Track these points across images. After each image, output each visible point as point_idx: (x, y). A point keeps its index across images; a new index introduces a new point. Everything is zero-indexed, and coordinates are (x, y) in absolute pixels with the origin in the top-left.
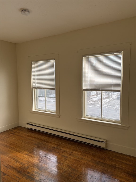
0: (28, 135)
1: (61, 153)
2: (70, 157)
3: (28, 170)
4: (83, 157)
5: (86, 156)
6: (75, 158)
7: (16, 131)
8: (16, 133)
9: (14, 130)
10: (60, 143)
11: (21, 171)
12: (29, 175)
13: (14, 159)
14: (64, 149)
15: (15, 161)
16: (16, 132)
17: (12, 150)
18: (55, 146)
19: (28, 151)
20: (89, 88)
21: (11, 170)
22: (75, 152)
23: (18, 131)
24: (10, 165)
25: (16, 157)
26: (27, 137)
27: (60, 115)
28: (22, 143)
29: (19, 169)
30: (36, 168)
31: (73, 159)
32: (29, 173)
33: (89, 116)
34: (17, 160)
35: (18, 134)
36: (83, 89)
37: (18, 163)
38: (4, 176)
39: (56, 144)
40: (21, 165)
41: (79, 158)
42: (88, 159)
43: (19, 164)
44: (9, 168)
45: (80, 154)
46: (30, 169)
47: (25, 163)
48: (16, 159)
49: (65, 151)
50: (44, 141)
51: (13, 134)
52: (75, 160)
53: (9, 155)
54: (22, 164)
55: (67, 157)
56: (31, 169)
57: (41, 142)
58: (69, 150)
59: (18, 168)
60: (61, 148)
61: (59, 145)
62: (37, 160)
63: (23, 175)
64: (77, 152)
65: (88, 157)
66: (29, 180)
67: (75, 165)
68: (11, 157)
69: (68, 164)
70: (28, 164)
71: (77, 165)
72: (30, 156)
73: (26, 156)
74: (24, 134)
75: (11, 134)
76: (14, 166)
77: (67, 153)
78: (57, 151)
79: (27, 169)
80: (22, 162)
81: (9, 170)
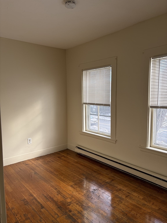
0: (76, 162)
1: (115, 192)
2: (127, 199)
3: (70, 207)
4: (146, 203)
5: (151, 203)
6: (134, 203)
7: (63, 154)
8: (63, 158)
9: (61, 153)
10: (114, 177)
11: (62, 207)
12: (70, 214)
13: (56, 189)
14: (120, 187)
15: (57, 192)
16: (63, 156)
17: (55, 178)
18: (108, 181)
19: (73, 182)
20: (159, 104)
21: (51, 204)
22: (135, 194)
23: (65, 155)
24: (50, 197)
25: (59, 187)
26: (74, 164)
27: (116, 140)
28: (67, 170)
29: (60, 204)
30: (80, 205)
31: (131, 204)
32: (70, 211)
33: (159, 145)
34: (59, 191)
35: (65, 159)
36: (150, 105)
37: (59, 195)
38: (41, 210)
39: (109, 178)
40: (62, 199)
41: (140, 203)
42: (153, 207)
43: (61, 197)
44: (49, 200)
45: (141, 197)
46: (72, 206)
47: (68, 196)
48: (58, 189)
49: (120, 190)
50: (95, 172)
51: (60, 158)
52: (134, 205)
53: (52, 184)
54: (64, 198)
55: (123, 199)
56: (74, 206)
57: (90, 173)
58: (126, 189)
59: (59, 202)
60: (116, 185)
61: (113, 180)
62: (83, 196)
63: (63, 212)
64: (137, 195)
65: (153, 204)
66: (70, 221)
67: (133, 212)
68: (53, 186)
69: (123, 209)
70: (71, 199)
71: (135, 213)
72: (74, 188)
73: (70, 188)
74: (72, 159)
75: (58, 158)
76: (55, 199)
77: (123, 193)
78: (110, 188)
79: (69, 205)
80: (64, 195)
81: (49, 202)
